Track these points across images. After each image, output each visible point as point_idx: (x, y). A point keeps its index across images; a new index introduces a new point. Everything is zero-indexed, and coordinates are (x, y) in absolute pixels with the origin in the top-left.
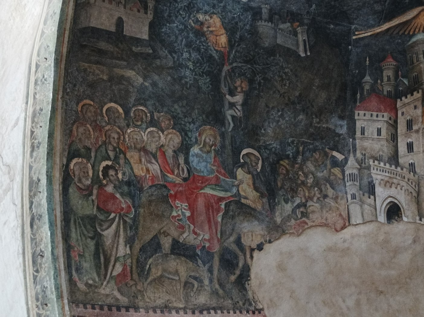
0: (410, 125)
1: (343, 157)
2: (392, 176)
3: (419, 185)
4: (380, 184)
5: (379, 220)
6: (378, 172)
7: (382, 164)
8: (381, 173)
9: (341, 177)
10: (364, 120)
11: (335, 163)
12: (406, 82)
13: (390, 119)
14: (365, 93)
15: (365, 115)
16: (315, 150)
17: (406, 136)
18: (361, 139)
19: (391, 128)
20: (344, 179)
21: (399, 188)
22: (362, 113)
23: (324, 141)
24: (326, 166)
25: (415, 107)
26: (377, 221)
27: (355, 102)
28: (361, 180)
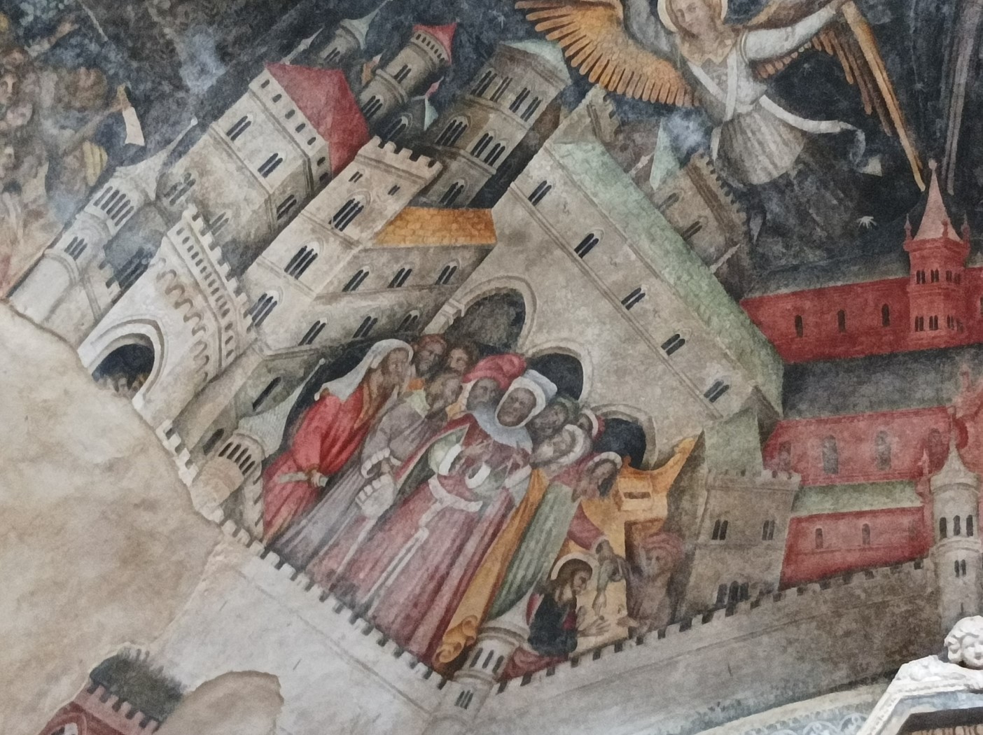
0: (347, 214)
1: (140, 141)
2: (204, 285)
3: (238, 358)
4: (161, 277)
5: (80, 350)
6: (182, 249)
7: (207, 239)
8: (187, 256)
9: (92, 181)
10: (266, 109)
11: (108, 137)
12: (429, 116)
13: (321, 161)
14: (324, 54)
15: (277, 98)
16: (93, 63)
17: (318, 230)
18: (218, 142)
19: (303, 181)
20: (93, 190)
21: (192, 323)
22: (276, 87)
23: (135, 64)
24: (82, 121)
25: (394, 190)
26: (74, 348)
27: (287, 49)
28: (129, 228)
